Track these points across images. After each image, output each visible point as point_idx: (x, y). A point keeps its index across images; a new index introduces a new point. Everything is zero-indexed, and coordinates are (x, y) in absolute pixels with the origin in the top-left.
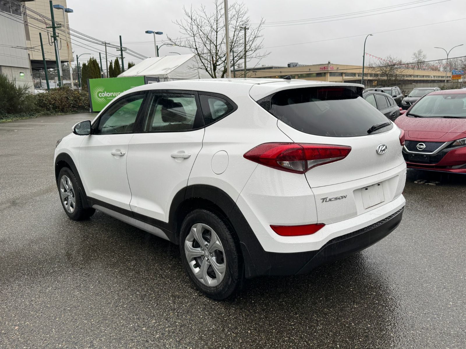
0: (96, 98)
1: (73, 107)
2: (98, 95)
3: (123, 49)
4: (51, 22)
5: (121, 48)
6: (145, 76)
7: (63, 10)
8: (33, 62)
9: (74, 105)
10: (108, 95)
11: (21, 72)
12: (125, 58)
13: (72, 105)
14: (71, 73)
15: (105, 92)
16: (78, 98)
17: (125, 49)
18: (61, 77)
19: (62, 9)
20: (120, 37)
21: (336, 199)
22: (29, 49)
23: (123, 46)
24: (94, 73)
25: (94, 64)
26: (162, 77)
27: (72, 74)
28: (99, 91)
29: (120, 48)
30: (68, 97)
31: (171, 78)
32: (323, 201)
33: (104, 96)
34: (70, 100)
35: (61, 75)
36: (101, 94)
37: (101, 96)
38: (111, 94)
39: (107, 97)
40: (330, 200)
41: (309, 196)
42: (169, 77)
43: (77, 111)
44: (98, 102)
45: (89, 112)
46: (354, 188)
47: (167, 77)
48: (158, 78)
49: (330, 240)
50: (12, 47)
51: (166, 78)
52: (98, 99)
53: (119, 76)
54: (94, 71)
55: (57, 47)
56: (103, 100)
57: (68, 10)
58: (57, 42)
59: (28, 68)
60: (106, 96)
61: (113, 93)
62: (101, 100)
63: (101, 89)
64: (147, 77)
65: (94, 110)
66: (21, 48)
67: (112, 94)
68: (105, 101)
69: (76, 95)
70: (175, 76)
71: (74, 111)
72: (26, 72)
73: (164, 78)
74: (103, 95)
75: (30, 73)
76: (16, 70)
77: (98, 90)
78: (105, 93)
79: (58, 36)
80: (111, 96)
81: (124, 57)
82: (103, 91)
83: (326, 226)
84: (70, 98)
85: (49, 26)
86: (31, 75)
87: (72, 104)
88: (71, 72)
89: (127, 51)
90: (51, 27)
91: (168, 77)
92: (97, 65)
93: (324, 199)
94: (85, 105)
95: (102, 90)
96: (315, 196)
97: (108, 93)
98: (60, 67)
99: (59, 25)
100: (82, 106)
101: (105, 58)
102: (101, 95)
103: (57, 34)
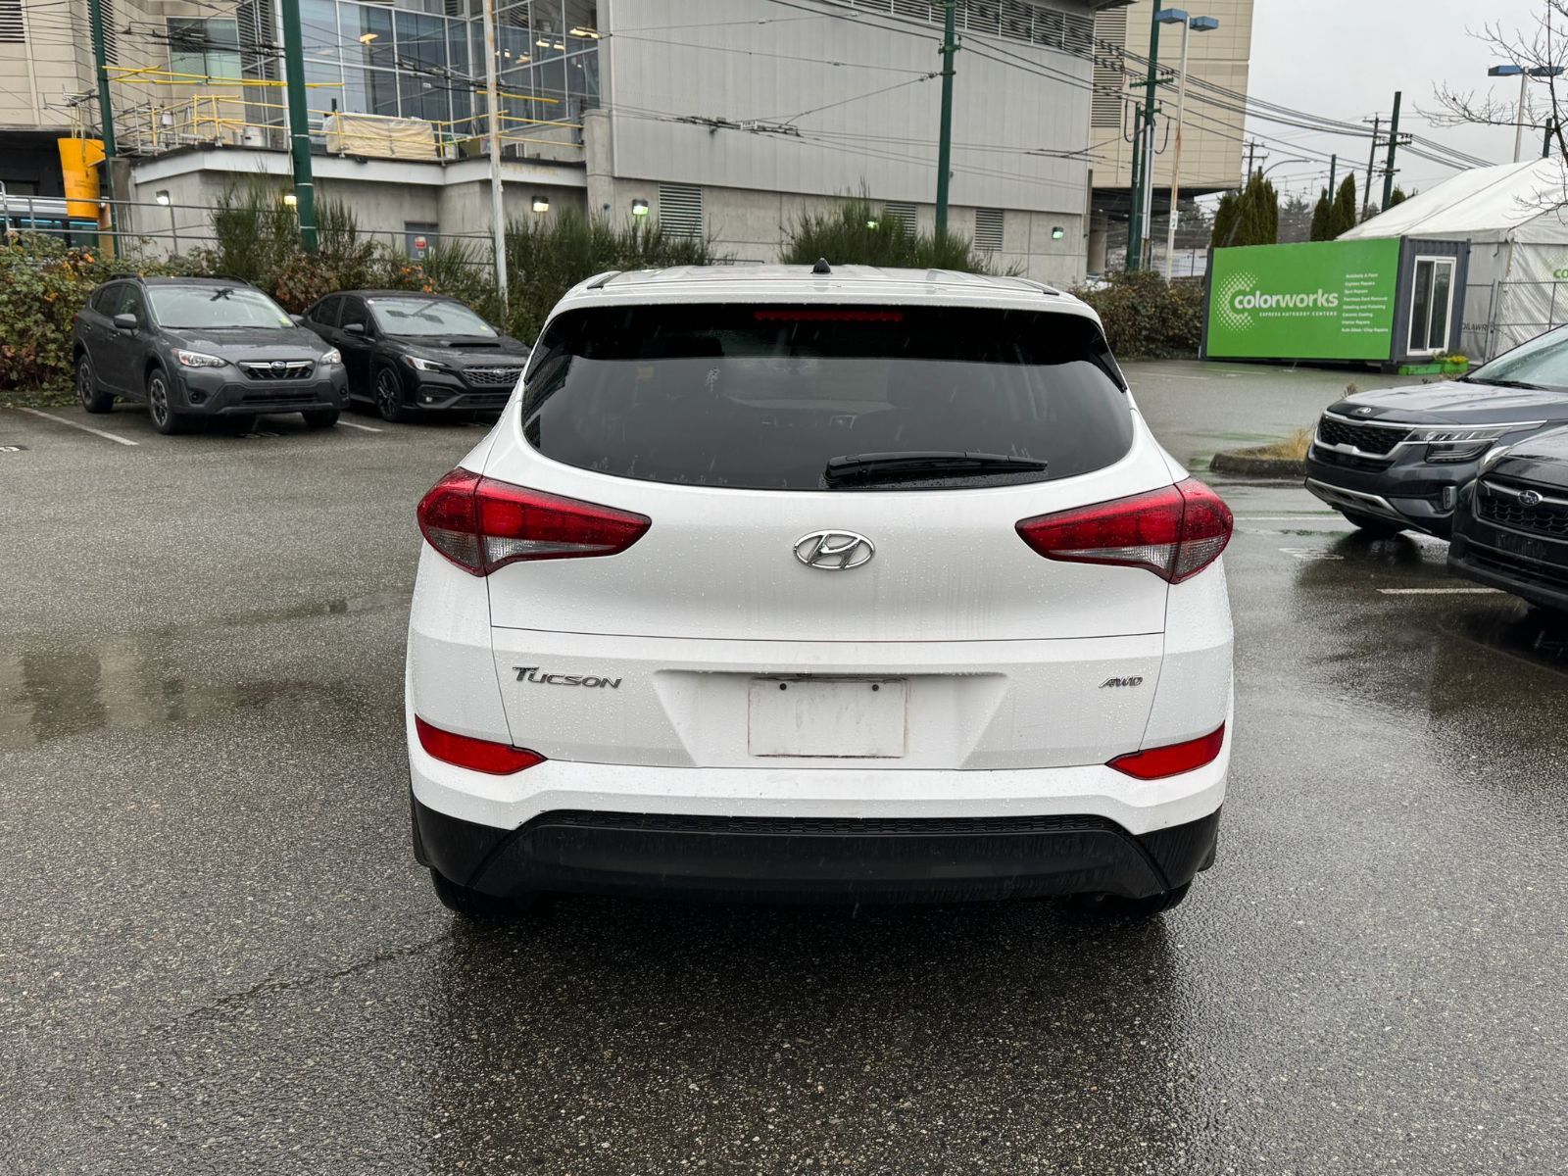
0: (1225, 312)
1: (1148, 339)
2: (1232, 302)
3: (1399, 139)
4: (1147, 68)
5: (1393, 138)
6: (1403, 238)
7: (1185, 23)
8: (1099, 195)
9: (1153, 335)
10: (1266, 301)
11: (1058, 225)
12: (1398, 170)
13: (1144, 333)
14: (1171, 227)
15: (1258, 293)
16: (1175, 312)
17: (1404, 140)
18: (1143, 241)
19: (1181, 21)
20: (1398, 95)
21: (573, 681)
22: (1074, 156)
23: (1400, 129)
24: (1254, 228)
25: (1259, 197)
26: (1492, 240)
27: (1173, 232)
28: (1237, 289)
29: (1389, 136)
30: (1140, 308)
31: (1528, 244)
32: (520, 678)
33: (1251, 306)
34: (1143, 316)
35: (1143, 236)
36: (1241, 297)
37: (1240, 307)
38: (1275, 298)
39: (1261, 309)
40: (547, 679)
41: (476, 649)
42: (1519, 239)
43: (1158, 352)
44: (1229, 324)
45: (1196, 359)
46: (658, 662)
47: (1509, 240)
48: (1463, 243)
49: (547, 810)
50: (1029, 153)
51: (1506, 242)
52: (1230, 315)
53: (1342, 238)
54: (1254, 223)
55: (1148, 145)
56: (1246, 318)
57: (1199, 23)
58: (1152, 129)
59: (1080, 215)
60: (1257, 306)
61: (1280, 297)
62: (1238, 318)
63: (1246, 282)
64: (1411, 241)
65: (1210, 353)
66: (1052, 153)
67: (1278, 302)
68: (1251, 324)
69: (1167, 302)
70: (1546, 235)
71: (1149, 352)
72: (1071, 229)
73: (1500, 244)
74: (1249, 302)
75: (1082, 231)
76: (1044, 219)
77: (1235, 286)
78: (1254, 296)
79: (1159, 111)
80: (1274, 306)
81: (1395, 167)
82: (1251, 289)
83: (547, 761)
84: (1143, 312)
85: (1138, 81)
86: (1085, 236)
87: (1145, 328)
88: (1171, 224)
89: (1415, 145)
90: (1144, 84)
91: (1513, 239)
92: (1268, 200)
93: (523, 671)
94: (1189, 336)
95: (1248, 285)
96: (496, 654)
97: (1266, 297)
98: (1145, 210)
99: (1168, 73)
100: (1180, 337)
101: (1329, 174)
102: (1241, 302)
103: (1156, 105)
